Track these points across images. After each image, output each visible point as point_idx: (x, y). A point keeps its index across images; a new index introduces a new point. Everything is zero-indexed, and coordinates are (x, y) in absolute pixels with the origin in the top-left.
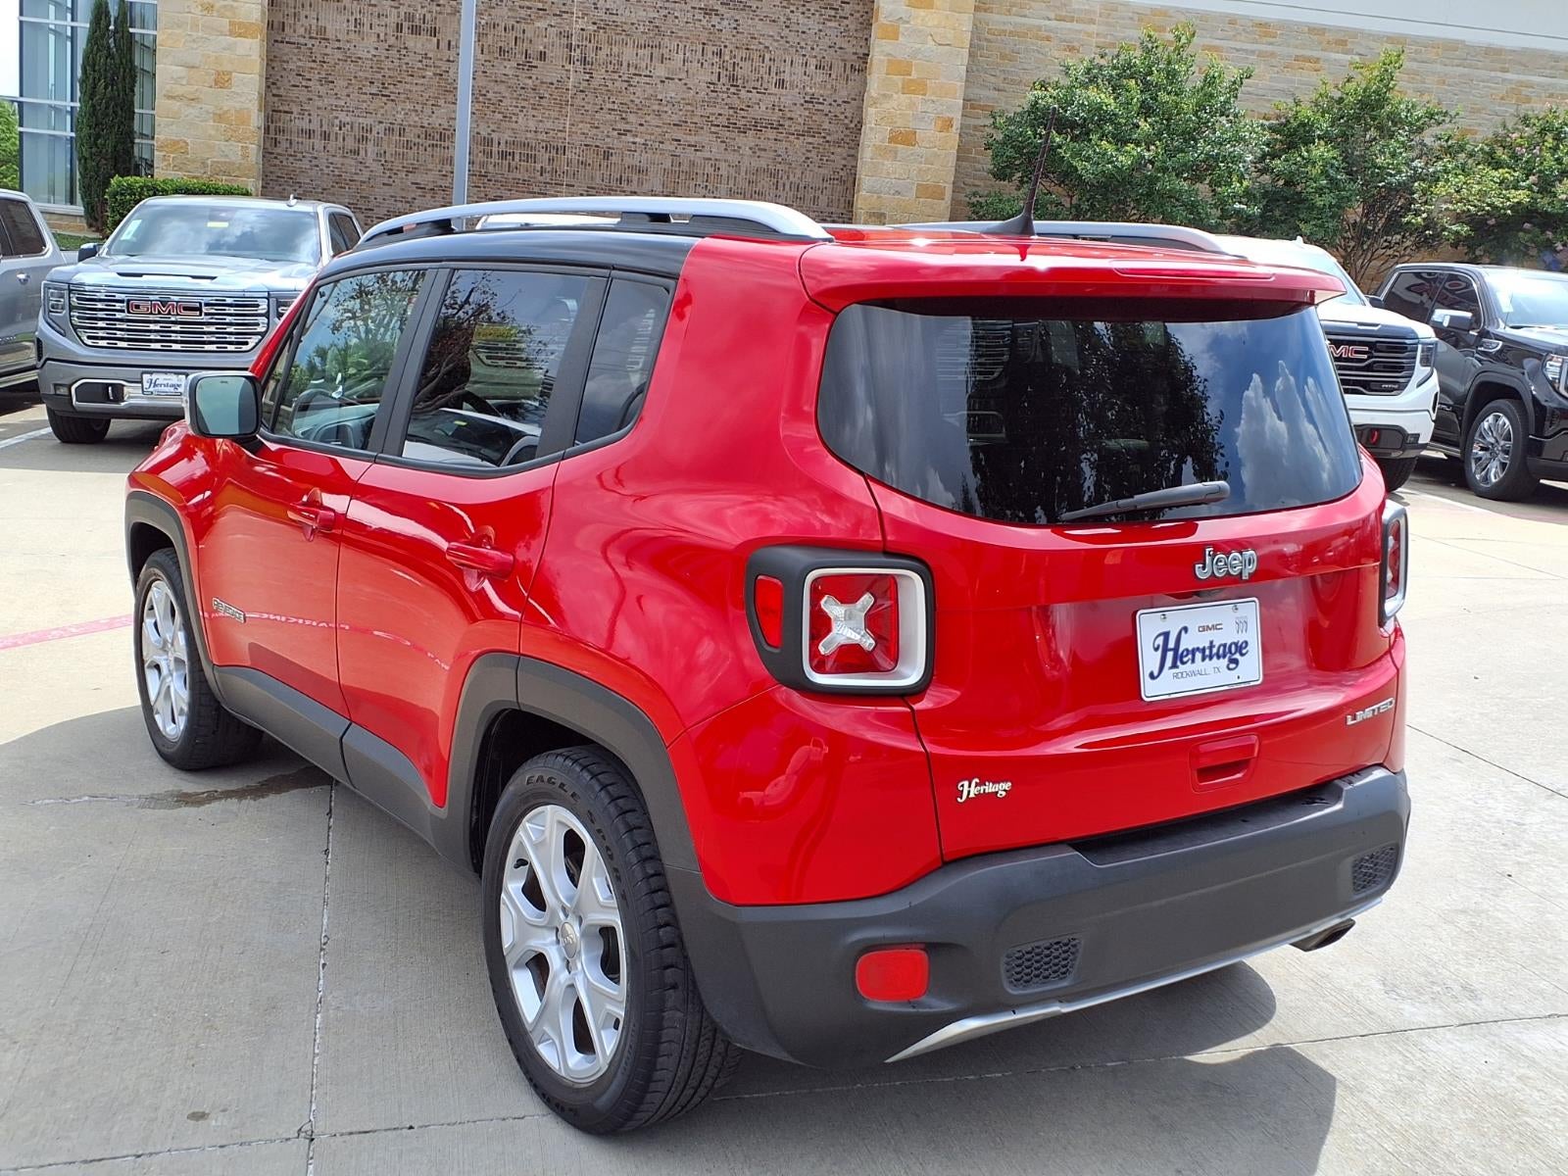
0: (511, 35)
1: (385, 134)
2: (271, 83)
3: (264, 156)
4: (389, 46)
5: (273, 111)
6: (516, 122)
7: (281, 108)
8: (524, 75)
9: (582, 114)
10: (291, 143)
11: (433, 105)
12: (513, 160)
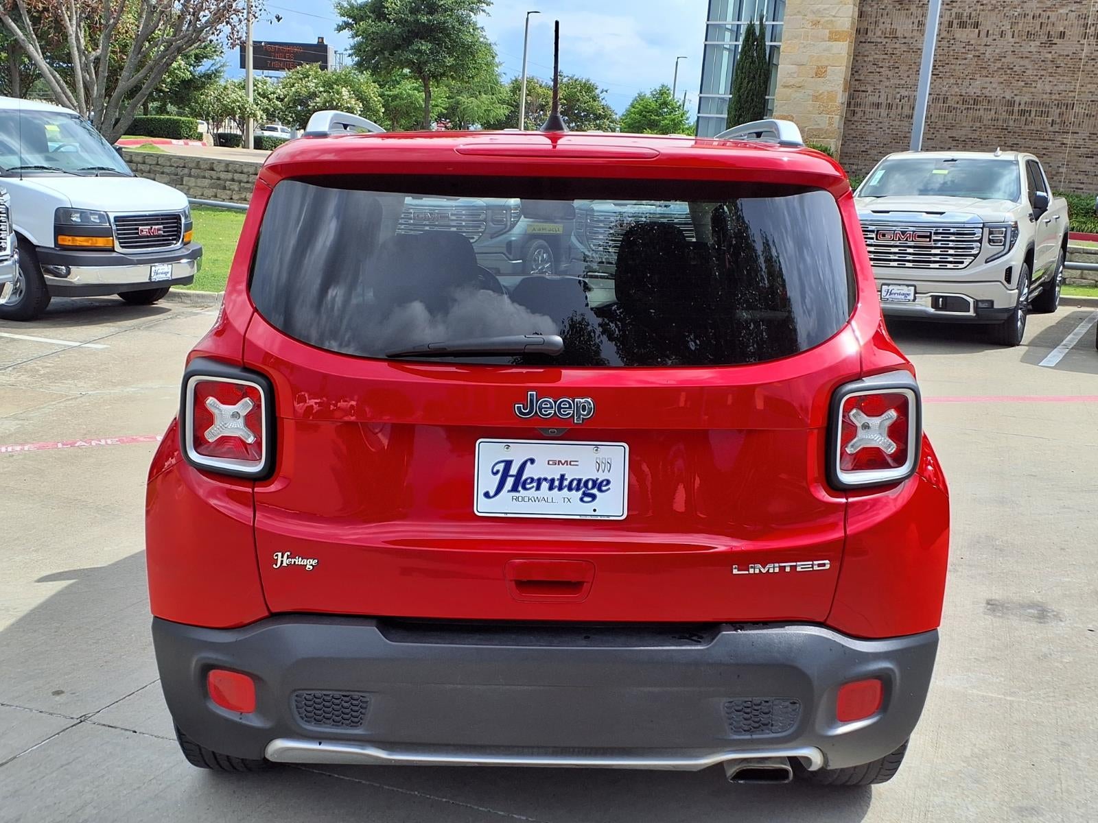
0: (1038, 22)
1: (933, 103)
2: (855, 71)
3: (845, 123)
4: (942, 38)
5: (854, 91)
6: (1035, 87)
7: (860, 89)
8: (1045, 51)
9: (1091, 77)
10: (864, 113)
11: (970, 79)
12: (1030, 116)
